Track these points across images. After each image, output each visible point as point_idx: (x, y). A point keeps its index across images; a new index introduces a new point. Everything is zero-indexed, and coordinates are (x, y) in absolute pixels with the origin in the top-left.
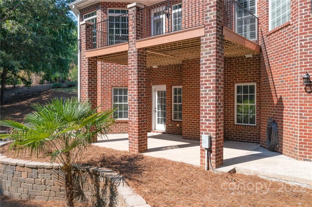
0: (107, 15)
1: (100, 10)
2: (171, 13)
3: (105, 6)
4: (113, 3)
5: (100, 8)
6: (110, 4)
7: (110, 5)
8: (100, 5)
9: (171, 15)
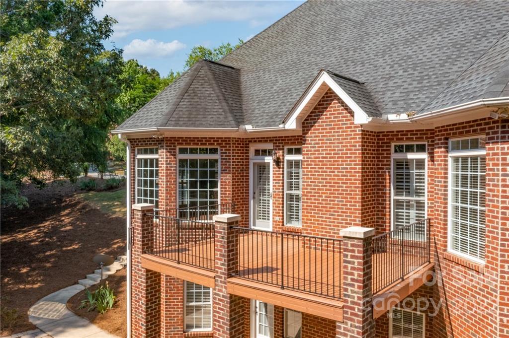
0: (175, 158)
1: (165, 151)
2: (283, 159)
3: (172, 143)
4: (186, 138)
5: (165, 147)
6: (181, 140)
7: (181, 142)
8: (165, 142)
9: (283, 162)
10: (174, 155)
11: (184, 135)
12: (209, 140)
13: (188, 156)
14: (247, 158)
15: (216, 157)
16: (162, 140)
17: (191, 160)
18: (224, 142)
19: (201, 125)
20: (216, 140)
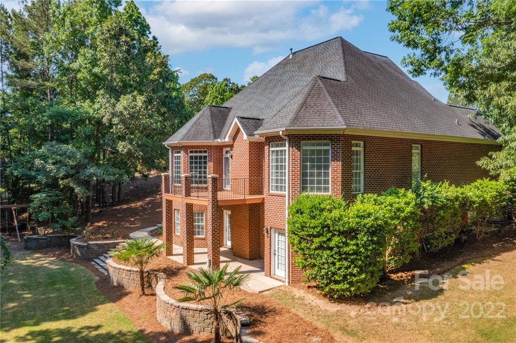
1: (183, 152)
3: (186, 148)
5: (183, 150)
6: (190, 147)
10: (187, 154)
11: (191, 145)
12: (203, 147)
13: (194, 154)
14: (222, 155)
15: (206, 154)
16: (182, 147)
17: (195, 156)
18: (210, 147)
19: (198, 140)
20: (206, 146)
